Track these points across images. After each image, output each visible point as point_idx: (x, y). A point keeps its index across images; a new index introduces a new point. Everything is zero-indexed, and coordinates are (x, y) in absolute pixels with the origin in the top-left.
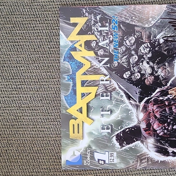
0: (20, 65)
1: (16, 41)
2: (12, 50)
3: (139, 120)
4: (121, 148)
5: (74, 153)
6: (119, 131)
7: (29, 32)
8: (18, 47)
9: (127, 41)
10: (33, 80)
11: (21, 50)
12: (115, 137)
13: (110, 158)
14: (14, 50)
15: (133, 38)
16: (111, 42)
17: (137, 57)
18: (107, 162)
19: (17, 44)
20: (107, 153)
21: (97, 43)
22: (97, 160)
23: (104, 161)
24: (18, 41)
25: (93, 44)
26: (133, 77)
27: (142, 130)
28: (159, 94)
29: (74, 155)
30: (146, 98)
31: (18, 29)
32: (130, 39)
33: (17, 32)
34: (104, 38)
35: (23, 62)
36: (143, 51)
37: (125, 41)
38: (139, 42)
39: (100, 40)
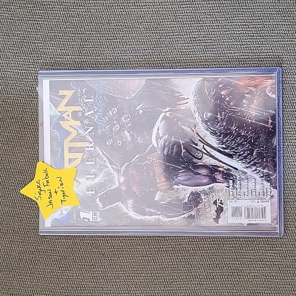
0: (38, 42)
1: (36, 20)
2: (31, 28)
3: (119, 183)
4: (104, 208)
5: (62, 212)
6: (103, 193)
7: (48, 12)
8: (37, 25)
9: (110, 112)
10: (49, 56)
11: (40, 28)
12: (98, 198)
13: (94, 217)
14: (33, 28)
15: (116, 109)
16: (95, 112)
17: (119, 126)
18: (91, 220)
19: (36, 22)
20: (91, 212)
21: (83, 114)
22: (82, 218)
23: (89, 219)
24: (38, 20)
25: (80, 115)
26: (115, 144)
27: (123, 192)
28: (138, 160)
29: (62, 214)
30: (127, 164)
31: (38, 9)
32: (113, 110)
33: (37, 11)
34: (89, 109)
35: (41, 40)
36: (124, 121)
37: (109, 112)
38: (120, 113)
39: (86, 110)
